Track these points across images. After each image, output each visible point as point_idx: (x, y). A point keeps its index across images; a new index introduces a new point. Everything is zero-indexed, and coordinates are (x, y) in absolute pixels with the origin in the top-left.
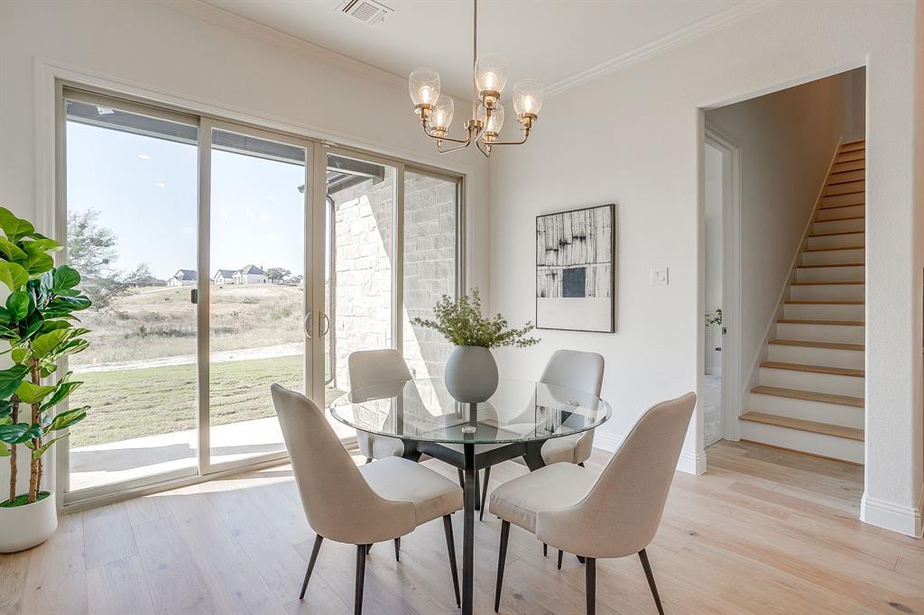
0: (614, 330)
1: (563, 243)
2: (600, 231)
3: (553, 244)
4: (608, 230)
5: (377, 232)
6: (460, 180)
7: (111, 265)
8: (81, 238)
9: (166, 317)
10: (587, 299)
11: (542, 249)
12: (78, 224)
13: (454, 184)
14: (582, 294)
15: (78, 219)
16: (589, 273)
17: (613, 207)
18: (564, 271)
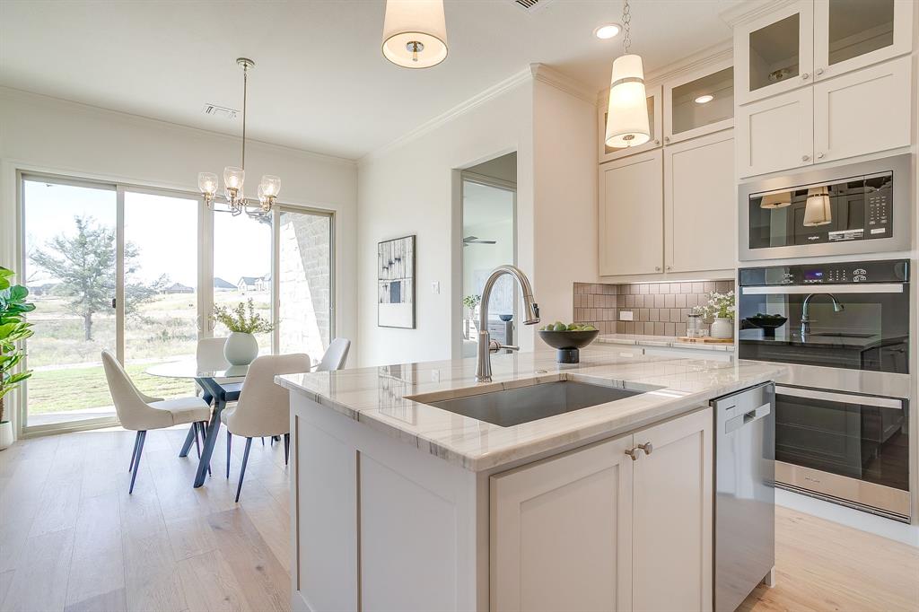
0: (414, 327)
1: (391, 263)
2: (407, 256)
3: (386, 265)
4: (411, 254)
5: (298, 251)
6: (331, 215)
7: (136, 274)
8: (109, 249)
9: (188, 322)
10: (402, 304)
11: (381, 267)
12: (106, 236)
13: (328, 218)
14: (400, 302)
15: (107, 232)
16: (402, 286)
17: (414, 238)
18: (391, 284)
